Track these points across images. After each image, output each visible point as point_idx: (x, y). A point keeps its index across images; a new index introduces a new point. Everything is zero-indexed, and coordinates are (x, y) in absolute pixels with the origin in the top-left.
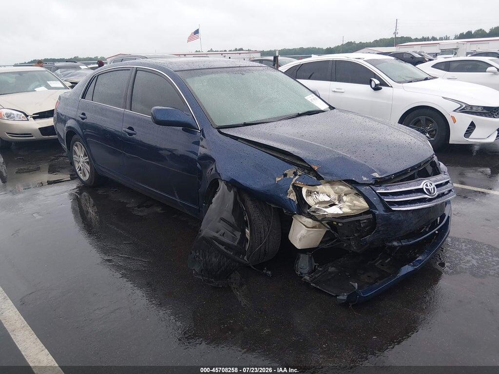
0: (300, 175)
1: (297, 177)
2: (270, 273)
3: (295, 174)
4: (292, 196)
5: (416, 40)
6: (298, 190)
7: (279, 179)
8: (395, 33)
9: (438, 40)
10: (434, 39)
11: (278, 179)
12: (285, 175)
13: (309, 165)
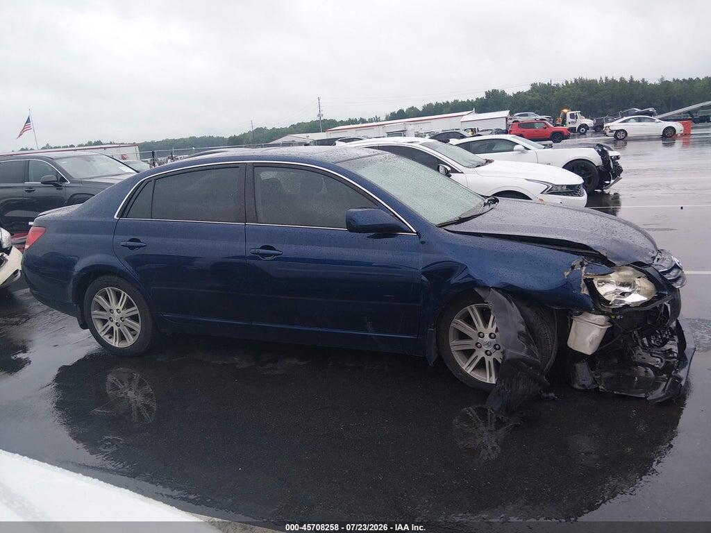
0: (587, 265)
1: (584, 268)
2: (553, 395)
3: (582, 264)
4: (585, 291)
5: (342, 123)
6: (590, 284)
7: (568, 273)
8: (319, 115)
9: (367, 122)
10: (363, 121)
11: (566, 274)
12: (573, 267)
13: (596, 251)
